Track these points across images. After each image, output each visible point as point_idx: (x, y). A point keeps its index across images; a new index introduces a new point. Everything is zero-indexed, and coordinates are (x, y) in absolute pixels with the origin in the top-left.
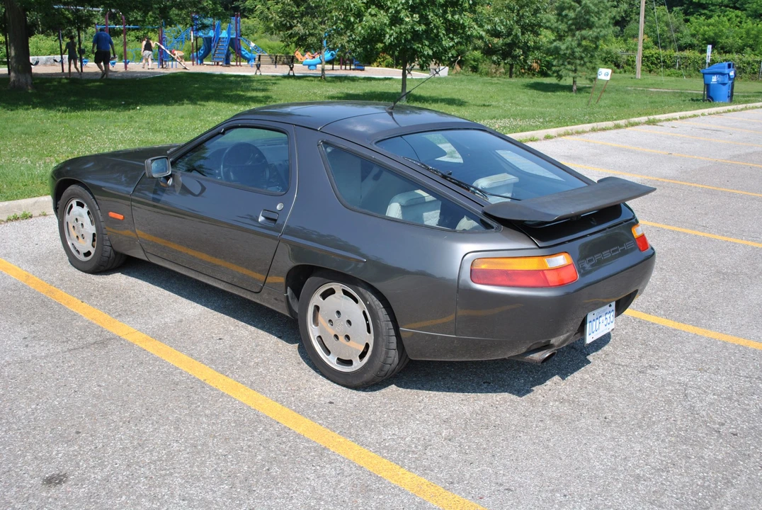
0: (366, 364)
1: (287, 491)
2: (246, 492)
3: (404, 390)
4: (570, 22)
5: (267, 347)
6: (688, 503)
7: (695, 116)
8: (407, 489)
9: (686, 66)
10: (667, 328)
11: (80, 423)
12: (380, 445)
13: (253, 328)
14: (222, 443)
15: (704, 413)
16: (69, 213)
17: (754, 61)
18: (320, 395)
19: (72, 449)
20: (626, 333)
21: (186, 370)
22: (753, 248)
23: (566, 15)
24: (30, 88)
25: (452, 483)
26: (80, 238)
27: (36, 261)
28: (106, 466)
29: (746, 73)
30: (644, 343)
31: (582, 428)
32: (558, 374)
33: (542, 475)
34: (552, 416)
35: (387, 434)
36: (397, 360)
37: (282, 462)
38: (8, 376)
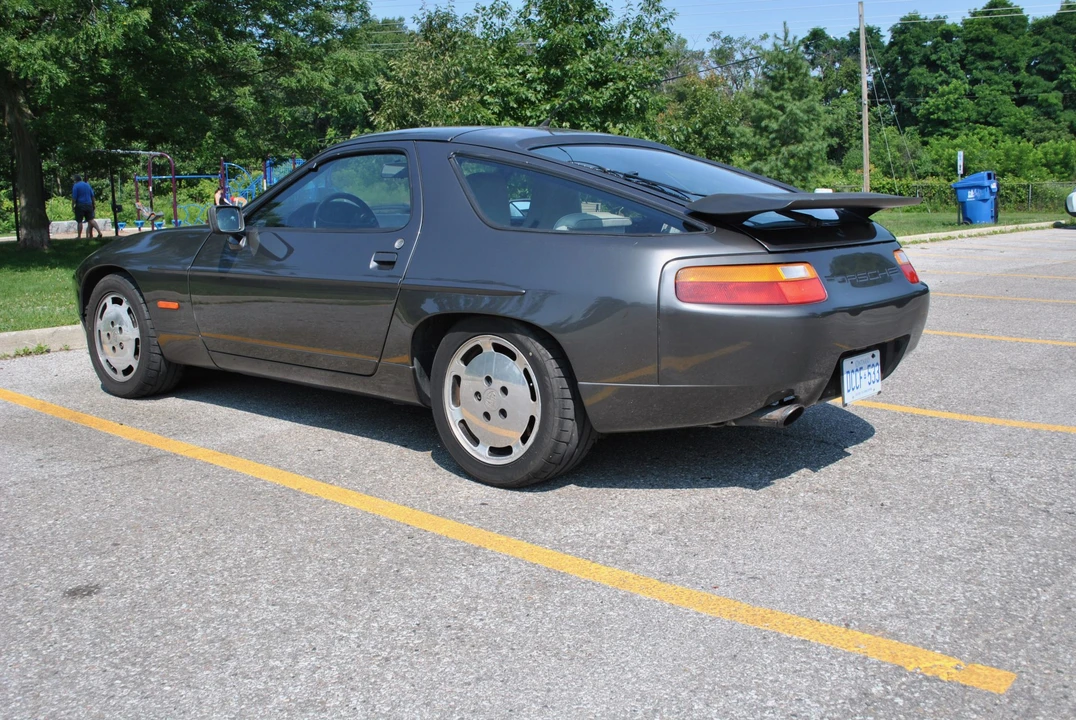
0: (531, 447)
1: (428, 591)
2: (366, 594)
3: (587, 489)
4: (772, 136)
5: (387, 455)
6: (1020, 581)
7: (950, 238)
8: (602, 582)
9: (930, 198)
10: (953, 421)
11: (119, 535)
12: (559, 541)
13: (366, 439)
14: (328, 547)
15: (1023, 495)
16: (101, 317)
17: (1020, 186)
18: (467, 498)
19: (108, 560)
20: (896, 427)
21: (272, 480)
22: (1055, 347)
23: (767, 127)
24: (46, 247)
25: (669, 575)
26: (118, 348)
27: (54, 391)
28: (157, 576)
29: (1010, 202)
30: (922, 434)
31: (849, 516)
32: (806, 467)
33: (800, 562)
34: (805, 506)
35: (569, 532)
36: (575, 435)
37: (417, 563)
38: (15, 495)
